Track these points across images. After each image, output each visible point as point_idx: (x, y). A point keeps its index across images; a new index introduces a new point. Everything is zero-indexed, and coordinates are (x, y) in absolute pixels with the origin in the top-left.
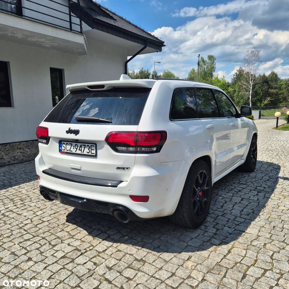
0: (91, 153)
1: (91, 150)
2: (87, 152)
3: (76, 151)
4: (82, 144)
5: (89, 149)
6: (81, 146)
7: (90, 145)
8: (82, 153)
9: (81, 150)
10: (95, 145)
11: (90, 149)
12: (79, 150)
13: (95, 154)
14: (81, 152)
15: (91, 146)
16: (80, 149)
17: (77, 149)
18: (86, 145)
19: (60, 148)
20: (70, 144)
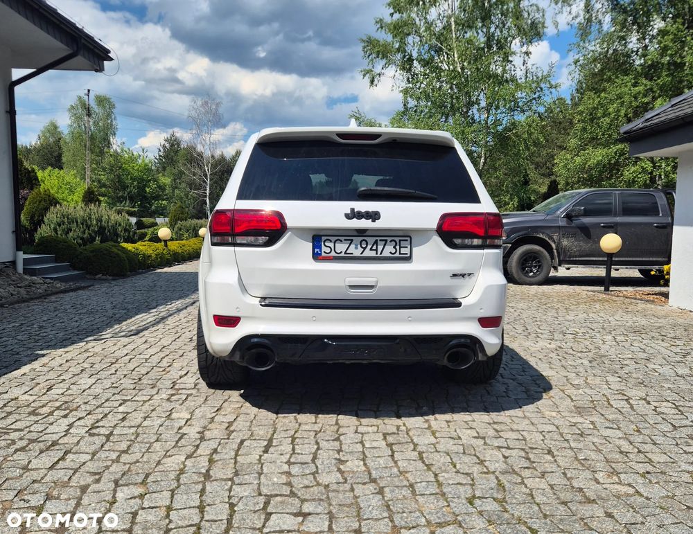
0: (400, 254)
1: (400, 247)
2: (391, 253)
3: (362, 254)
4: (379, 238)
5: (395, 247)
6: (376, 242)
7: (397, 239)
8: (379, 255)
9: (376, 250)
10: (408, 239)
11: (398, 247)
12: (371, 249)
13: (409, 255)
14: (377, 254)
15: (400, 241)
16: (374, 248)
17: (365, 249)
18: (389, 239)
19: (316, 250)
20: (345, 240)
